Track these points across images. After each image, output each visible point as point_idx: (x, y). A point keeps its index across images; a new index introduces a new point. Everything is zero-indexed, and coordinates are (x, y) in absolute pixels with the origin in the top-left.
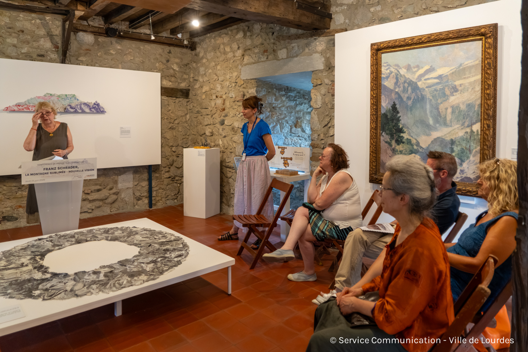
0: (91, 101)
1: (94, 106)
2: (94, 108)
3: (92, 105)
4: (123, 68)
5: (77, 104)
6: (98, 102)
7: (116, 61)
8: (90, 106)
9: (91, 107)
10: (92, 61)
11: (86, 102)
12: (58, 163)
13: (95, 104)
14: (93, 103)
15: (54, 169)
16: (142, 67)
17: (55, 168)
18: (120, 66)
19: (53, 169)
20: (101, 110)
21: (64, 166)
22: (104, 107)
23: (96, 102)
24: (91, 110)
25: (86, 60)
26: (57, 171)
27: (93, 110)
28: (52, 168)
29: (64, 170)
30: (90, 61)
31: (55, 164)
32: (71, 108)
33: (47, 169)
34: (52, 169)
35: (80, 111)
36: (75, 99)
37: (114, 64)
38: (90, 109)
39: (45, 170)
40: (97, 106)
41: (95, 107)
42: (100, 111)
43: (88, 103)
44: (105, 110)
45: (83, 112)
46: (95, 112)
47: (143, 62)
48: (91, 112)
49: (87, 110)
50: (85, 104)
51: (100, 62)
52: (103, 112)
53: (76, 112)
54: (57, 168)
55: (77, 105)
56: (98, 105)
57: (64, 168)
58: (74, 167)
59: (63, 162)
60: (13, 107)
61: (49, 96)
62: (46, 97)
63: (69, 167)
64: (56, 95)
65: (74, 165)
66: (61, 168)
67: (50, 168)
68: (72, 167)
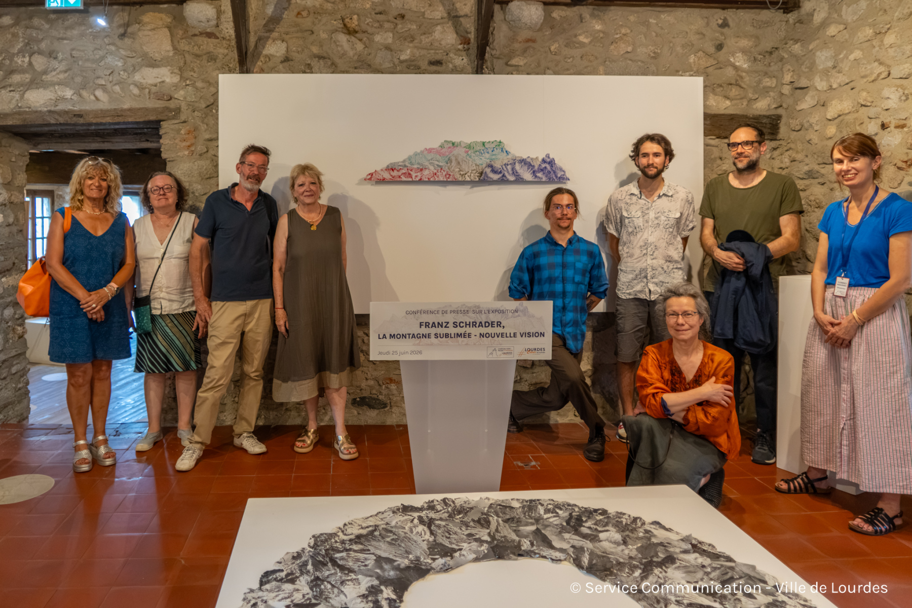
0: (537, 153)
1: (543, 166)
2: (542, 170)
3: (539, 163)
4: (607, 73)
5: (506, 161)
6: (551, 157)
7: (592, 58)
8: (534, 166)
9: (536, 168)
10: (539, 65)
11: (525, 157)
12: (454, 312)
13: (544, 161)
14: (540, 159)
15: (444, 325)
16: (654, 68)
17: (448, 323)
18: (601, 69)
19: (442, 327)
20: (559, 176)
21: (467, 319)
22: (564, 169)
23: (548, 156)
24: (536, 176)
25: (525, 64)
27: (540, 175)
28: (439, 323)
29: (468, 330)
30: (533, 65)
31: (446, 312)
32: (494, 171)
34: (440, 325)
35: (512, 178)
36: (502, 151)
37: (586, 67)
38: (534, 172)
39: (423, 327)
40: (548, 167)
41: (546, 167)
42: (556, 177)
43: (528, 160)
44: (568, 175)
45: (519, 181)
46: (544, 179)
47: (656, 56)
48: (536, 180)
49: (528, 176)
50: (523, 161)
51: (556, 65)
52: (563, 179)
53: (503, 181)
54: (451, 325)
55: (506, 165)
56: (552, 163)
57: (469, 325)
58: (492, 324)
59: (466, 309)
60: (382, 173)
61: (450, 148)
62: (444, 150)
63: (481, 323)
64: (463, 145)
65: (493, 317)
66: (462, 325)
67: (434, 323)
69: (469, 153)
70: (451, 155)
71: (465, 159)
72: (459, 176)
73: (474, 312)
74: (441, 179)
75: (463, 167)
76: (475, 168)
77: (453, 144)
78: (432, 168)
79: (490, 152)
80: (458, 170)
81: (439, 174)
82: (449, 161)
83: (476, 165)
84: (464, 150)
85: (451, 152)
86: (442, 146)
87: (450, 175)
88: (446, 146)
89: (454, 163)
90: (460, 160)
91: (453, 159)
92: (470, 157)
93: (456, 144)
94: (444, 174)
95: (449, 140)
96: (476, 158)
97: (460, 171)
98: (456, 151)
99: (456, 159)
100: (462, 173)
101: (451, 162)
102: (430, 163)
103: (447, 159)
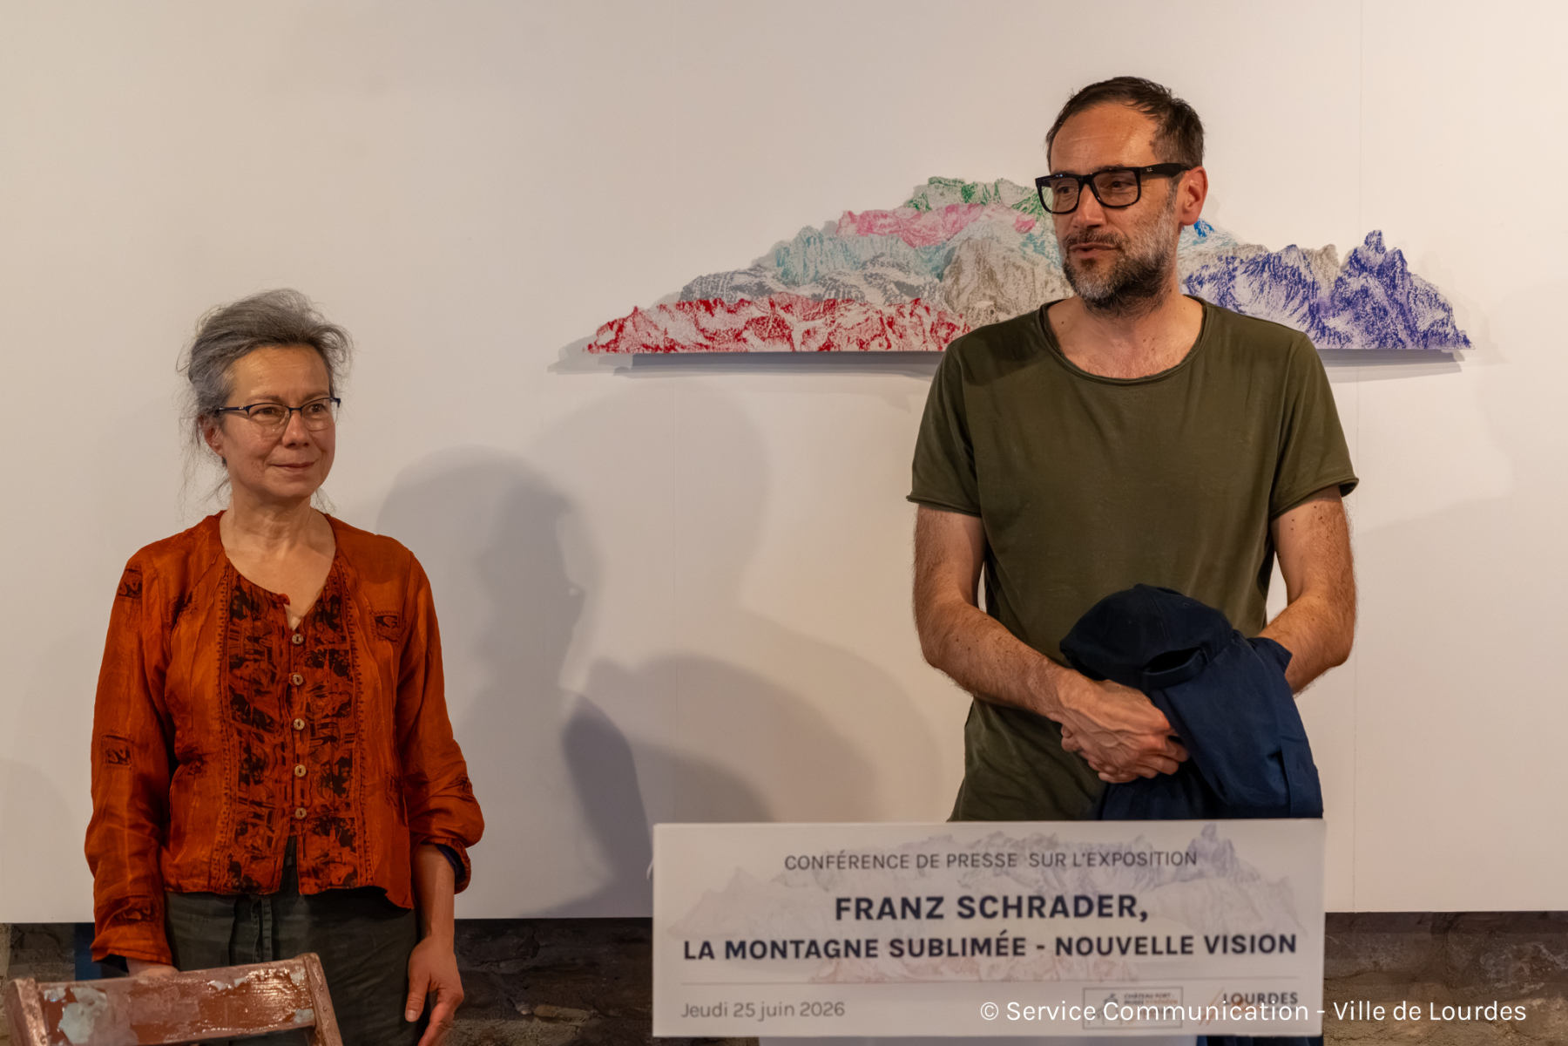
1: (1355, 281)
2: (1347, 304)
3: (1336, 272)
8: (1314, 287)
9: (1325, 293)
13: (1358, 263)
14: (1342, 255)
15: (926, 907)
17: (939, 900)
19: (917, 914)
21: (1012, 886)
24: (1323, 330)
26: (953, 928)
28: (905, 902)
29: (1014, 925)
31: (932, 861)
33: (863, 908)
34: (911, 908)
39: (848, 916)
40: (1376, 288)
41: (1363, 292)
46: (1357, 342)
48: (1323, 345)
54: (950, 908)
56: (1391, 270)
57: (1018, 907)
58: (1101, 905)
59: (1006, 850)
60: (663, 320)
61: (951, 209)
62: (926, 220)
63: (1059, 900)
64: (1009, 198)
65: (1106, 881)
66: (990, 907)
67: (887, 901)
68: (1083, 906)
69: (1036, 231)
70: (955, 242)
71: (1016, 258)
73: (1036, 860)
74: (916, 344)
75: (1011, 292)
77: (967, 192)
78: (875, 296)
80: (985, 304)
81: (906, 321)
82: (950, 266)
84: (1011, 218)
85: (957, 228)
86: (918, 204)
87: (952, 328)
88: (937, 203)
89: (969, 277)
90: (994, 261)
91: (967, 258)
92: (1037, 248)
93: (978, 194)
94: (931, 322)
95: (949, 175)
97: (998, 307)
98: (980, 225)
99: (980, 261)
101: (958, 271)
102: (870, 278)
103: (939, 259)
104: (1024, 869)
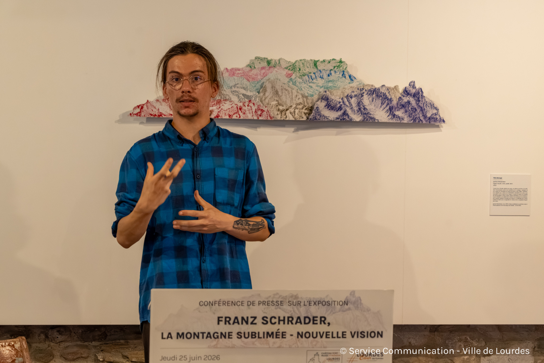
3: (398, 95)
5: (348, 92)
8: (390, 100)
9: (394, 102)
12: (264, 303)
13: (406, 92)
15: (250, 320)
17: (255, 318)
19: (247, 323)
21: (281, 313)
24: (394, 115)
26: (260, 328)
28: (243, 318)
29: (282, 327)
31: (253, 303)
32: (331, 106)
33: (227, 320)
34: (245, 320)
35: (357, 118)
36: (343, 75)
38: (391, 109)
39: (222, 323)
43: (383, 90)
45: (369, 122)
48: (394, 121)
49: (381, 114)
50: (374, 93)
54: (259, 321)
55: (349, 97)
56: (418, 95)
57: (284, 320)
58: (314, 320)
59: (280, 300)
60: (157, 105)
61: (263, 68)
62: (254, 72)
63: (299, 318)
64: (284, 65)
65: (316, 311)
66: (273, 320)
67: (236, 318)
68: (307, 320)
69: (293, 77)
70: (264, 80)
71: (286, 87)
72: (276, 113)
73: (290, 303)
74: (250, 117)
75: (284, 98)
76: (301, 100)
77: (269, 62)
78: (235, 99)
79: (325, 76)
80: (275, 103)
81: (246, 108)
82: (262, 89)
83: (303, 96)
84: (285, 72)
85: (265, 75)
86: (251, 66)
87: (262, 111)
88: (258, 65)
89: (269, 93)
90: (278, 87)
91: (268, 86)
92: (294, 84)
93: (273, 63)
94: (254, 108)
95: (262, 56)
96: (304, 85)
97: (279, 104)
98: (273, 75)
99: (273, 87)
100: (281, 108)
101: (265, 91)
102: (233, 92)
103: (258, 86)
104: (286, 307)
